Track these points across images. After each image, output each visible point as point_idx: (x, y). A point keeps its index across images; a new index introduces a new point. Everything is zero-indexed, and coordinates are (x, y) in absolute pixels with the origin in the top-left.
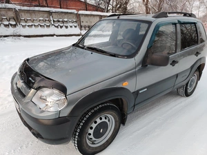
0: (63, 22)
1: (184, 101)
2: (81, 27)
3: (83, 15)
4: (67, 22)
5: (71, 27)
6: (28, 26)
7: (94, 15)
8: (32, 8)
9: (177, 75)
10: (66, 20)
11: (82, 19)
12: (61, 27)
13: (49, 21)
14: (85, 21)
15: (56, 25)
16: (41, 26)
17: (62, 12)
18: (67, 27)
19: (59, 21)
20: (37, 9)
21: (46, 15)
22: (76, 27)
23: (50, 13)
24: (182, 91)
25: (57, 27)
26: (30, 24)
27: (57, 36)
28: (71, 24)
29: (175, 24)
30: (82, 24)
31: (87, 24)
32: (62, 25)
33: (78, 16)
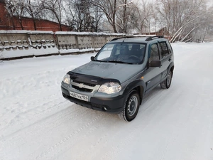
0: (41, 43)
1: (165, 92)
2: (59, 47)
3: (59, 35)
4: (44, 42)
5: (49, 47)
6: (6, 49)
7: (70, 35)
8: (9, 32)
9: (162, 73)
10: (43, 40)
11: (59, 38)
12: (40, 48)
13: (28, 42)
14: (62, 41)
15: (35, 46)
16: (19, 48)
17: (39, 34)
18: (45, 47)
19: (37, 42)
20: (14, 31)
21: (24, 37)
22: (53, 46)
23: (27, 35)
24: (164, 85)
25: (36, 48)
26: (8, 47)
27: (36, 56)
28: (49, 45)
29: (157, 44)
30: (60, 43)
31: (64, 43)
32: (40, 46)
33: (55, 36)
